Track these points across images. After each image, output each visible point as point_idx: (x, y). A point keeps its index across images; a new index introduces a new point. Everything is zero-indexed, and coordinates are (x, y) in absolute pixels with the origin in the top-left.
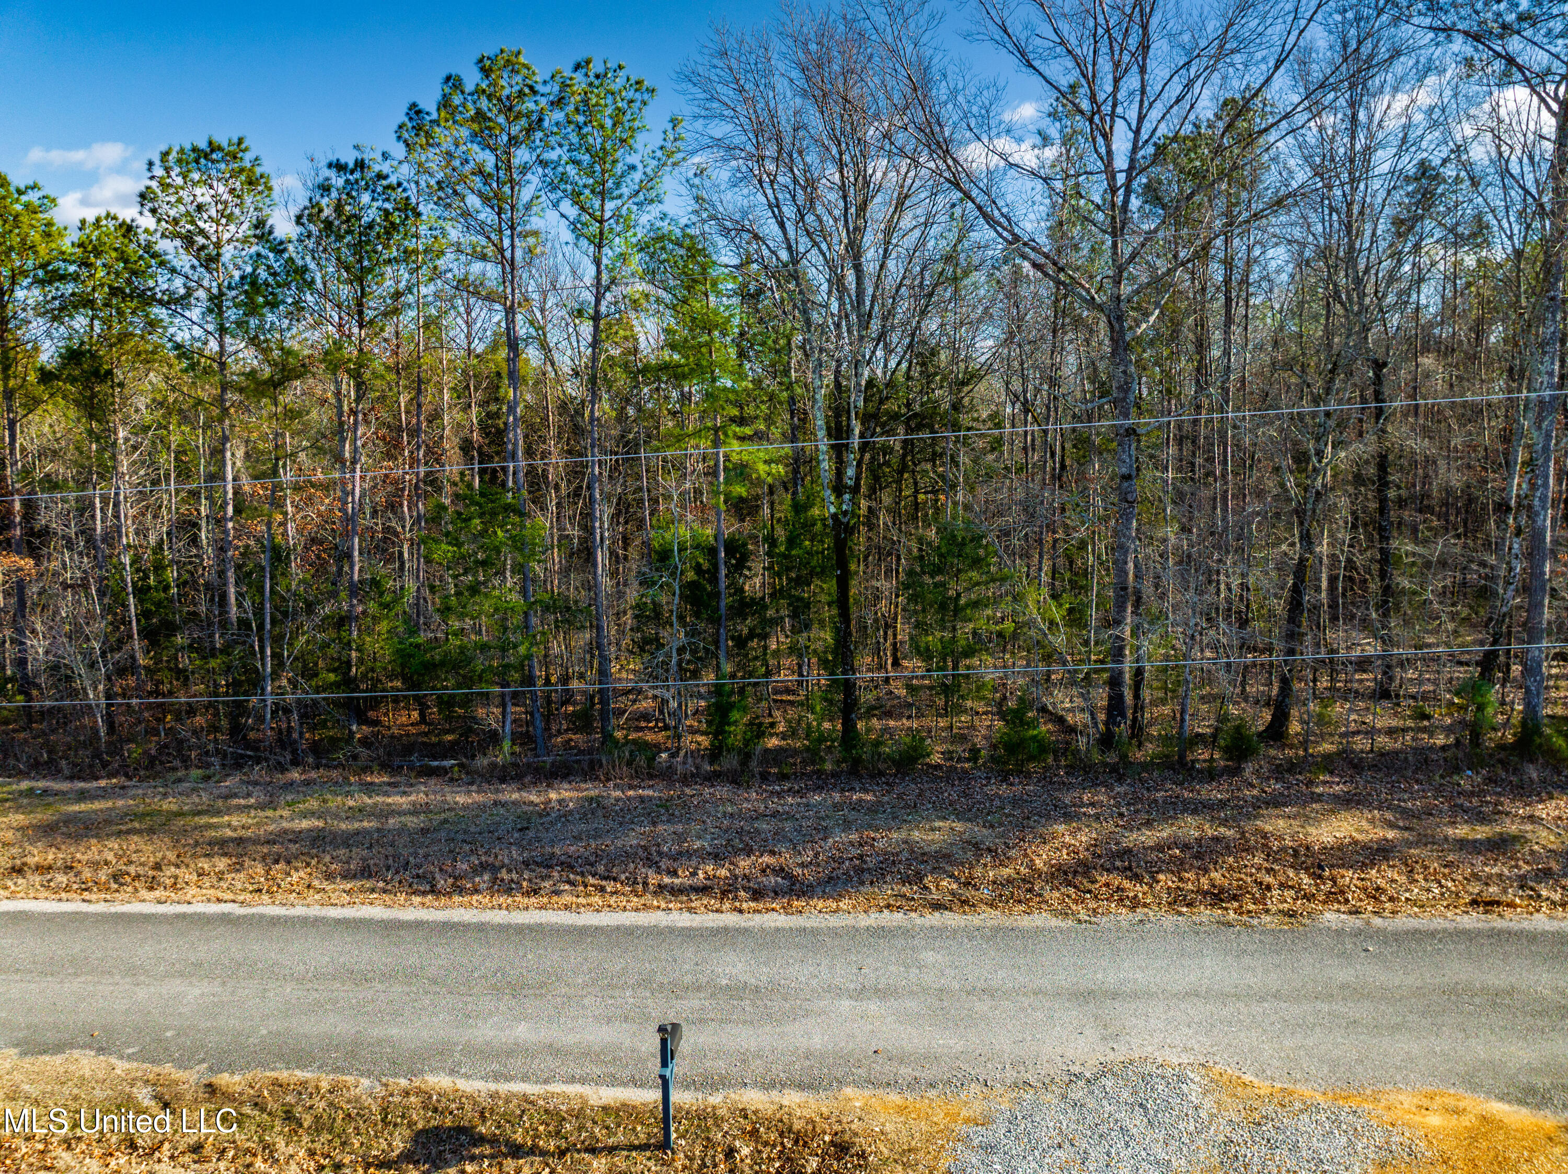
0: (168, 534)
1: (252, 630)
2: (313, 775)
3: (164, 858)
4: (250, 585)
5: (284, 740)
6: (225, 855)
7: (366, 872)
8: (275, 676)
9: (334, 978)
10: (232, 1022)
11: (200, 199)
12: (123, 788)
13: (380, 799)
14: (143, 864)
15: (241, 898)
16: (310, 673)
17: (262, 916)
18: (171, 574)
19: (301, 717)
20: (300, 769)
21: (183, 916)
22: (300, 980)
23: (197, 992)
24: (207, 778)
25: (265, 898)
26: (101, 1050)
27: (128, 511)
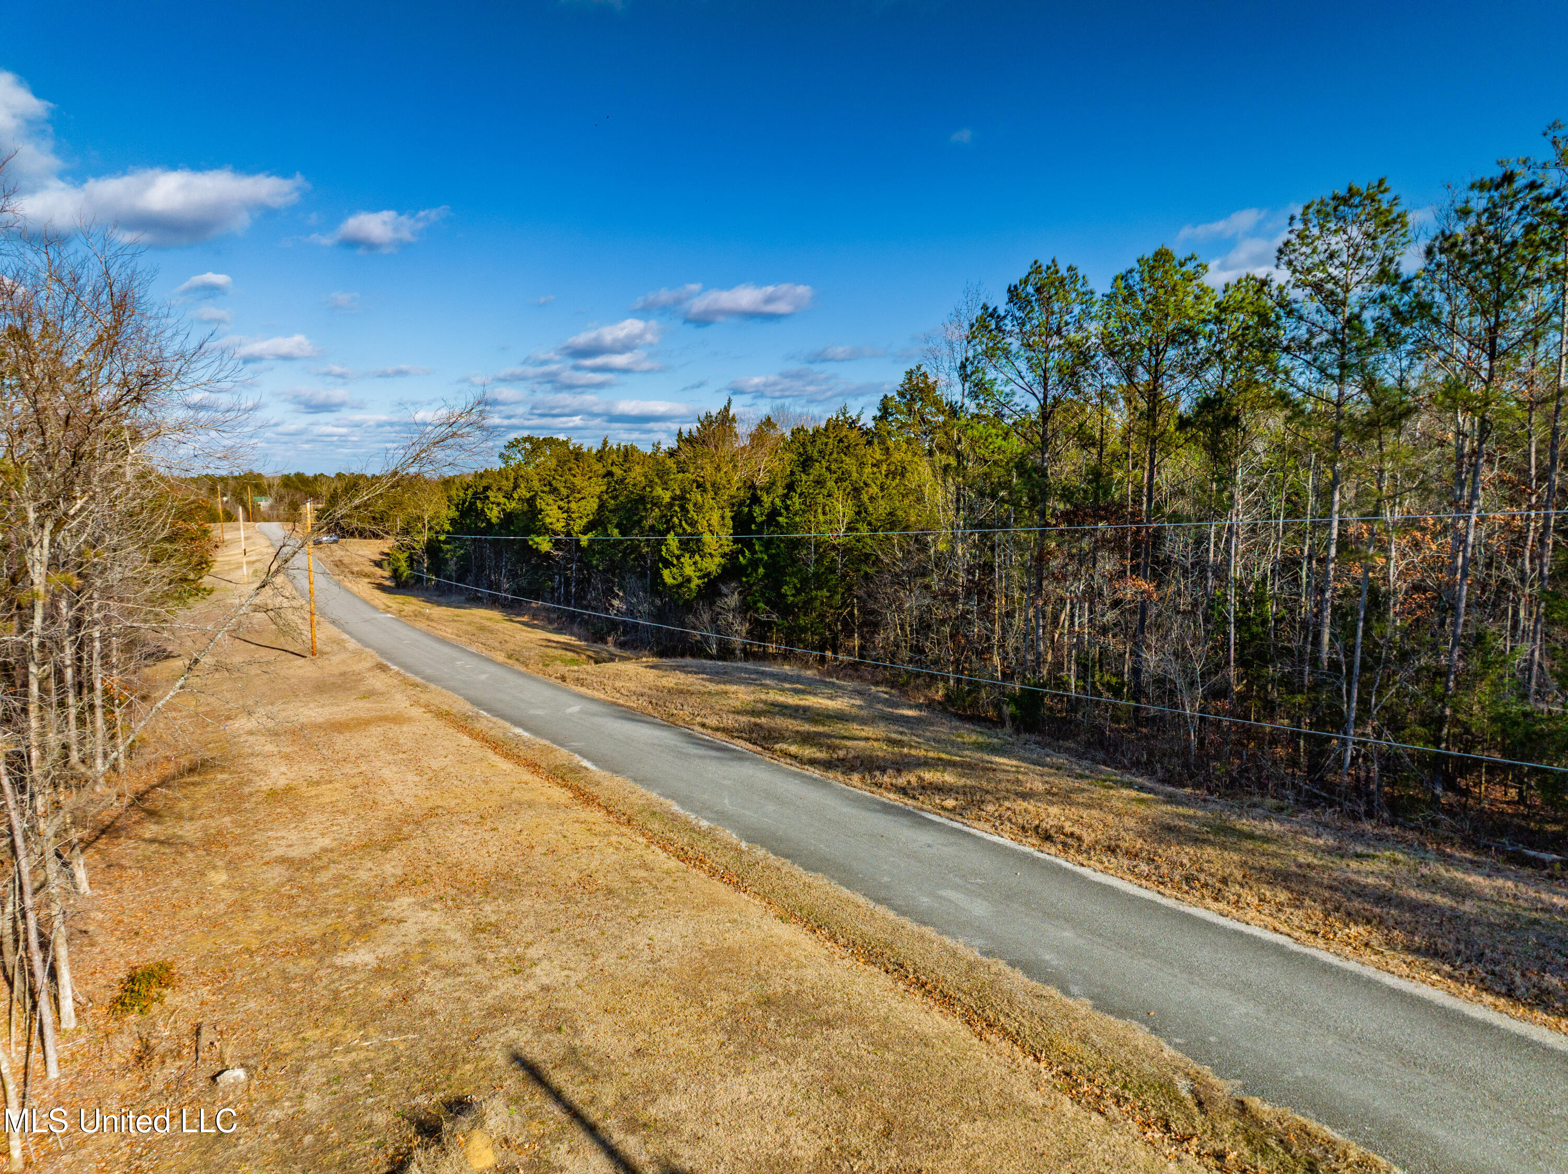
0: (1272, 571)
1: (1341, 672)
2: (1387, 831)
3: (1230, 875)
4: (1344, 628)
5: (1359, 788)
6: (1288, 888)
7: (1432, 952)
8: (1360, 721)
9: (1380, 1048)
10: (1270, 1051)
11: (1333, 247)
12: (1205, 800)
13: (1459, 875)
14: (1212, 875)
15: (1297, 934)
16: (1395, 724)
17: (1314, 959)
18: (1271, 608)
19: (1383, 769)
20: (1374, 822)
21: (1240, 934)
22: (1344, 1037)
23: (1243, 1010)
24: (1280, 810)
25: (1320, 942)
26: (1154, 1030)
27: (1238, 546)
